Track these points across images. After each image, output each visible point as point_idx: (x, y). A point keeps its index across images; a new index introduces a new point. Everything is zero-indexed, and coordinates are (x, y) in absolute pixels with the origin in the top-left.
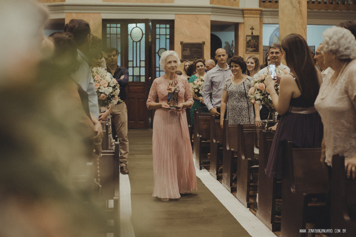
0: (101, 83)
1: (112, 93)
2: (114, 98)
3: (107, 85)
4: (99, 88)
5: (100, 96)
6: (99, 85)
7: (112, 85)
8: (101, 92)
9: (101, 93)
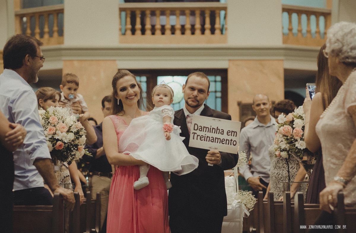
0: (58, 126)
1: (73, 141)
2: (76, 149)
3: (66, 129)
4: (55, 134)
5: (56, 145)
6: (55, 130)
7: (75, 130)
8: (57, 138)
9: (58, 140)
